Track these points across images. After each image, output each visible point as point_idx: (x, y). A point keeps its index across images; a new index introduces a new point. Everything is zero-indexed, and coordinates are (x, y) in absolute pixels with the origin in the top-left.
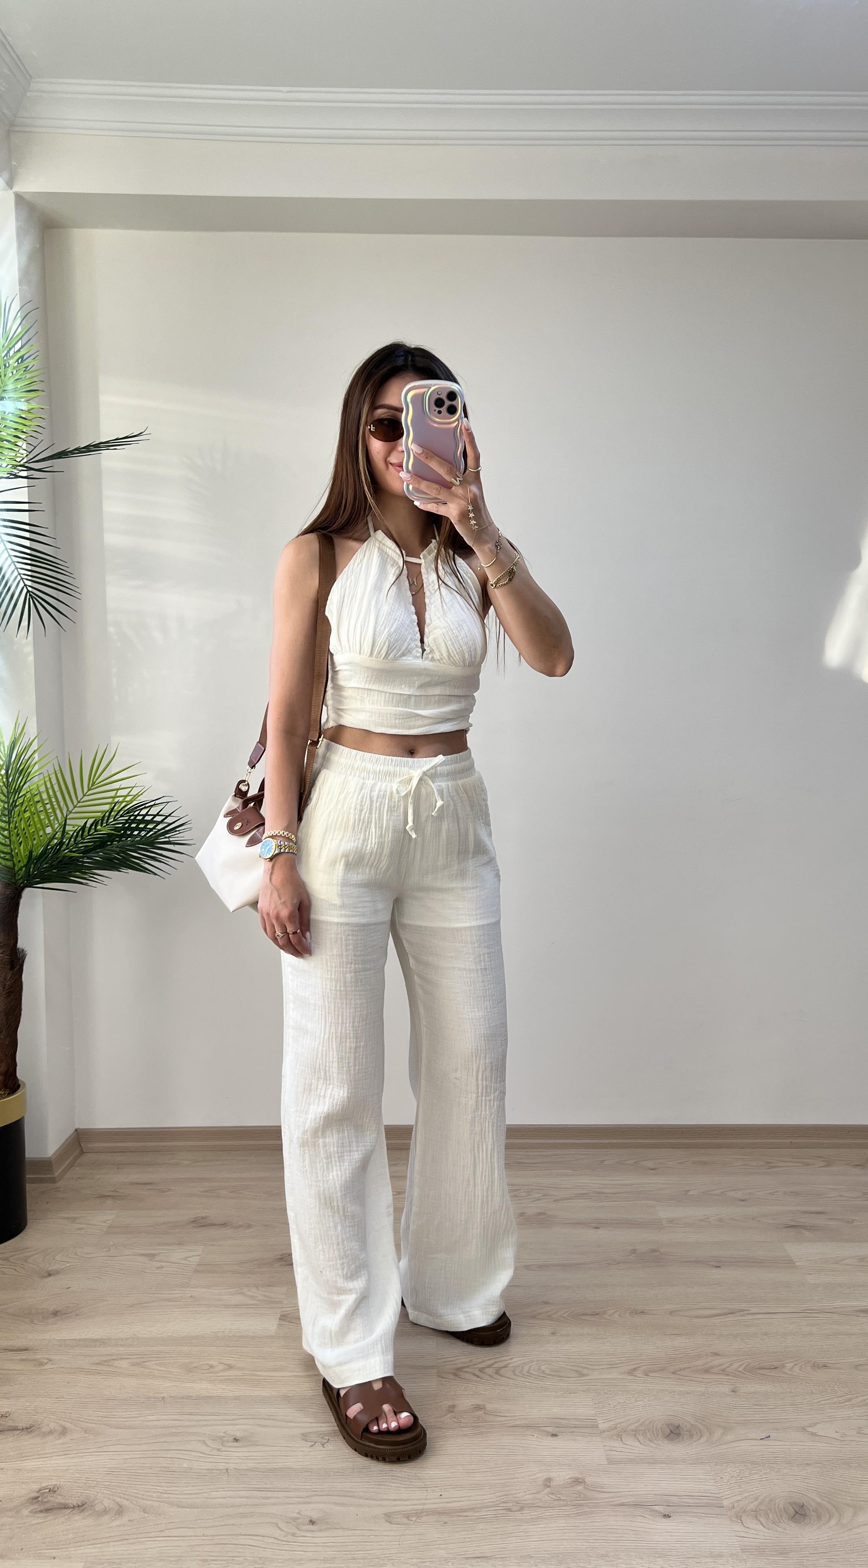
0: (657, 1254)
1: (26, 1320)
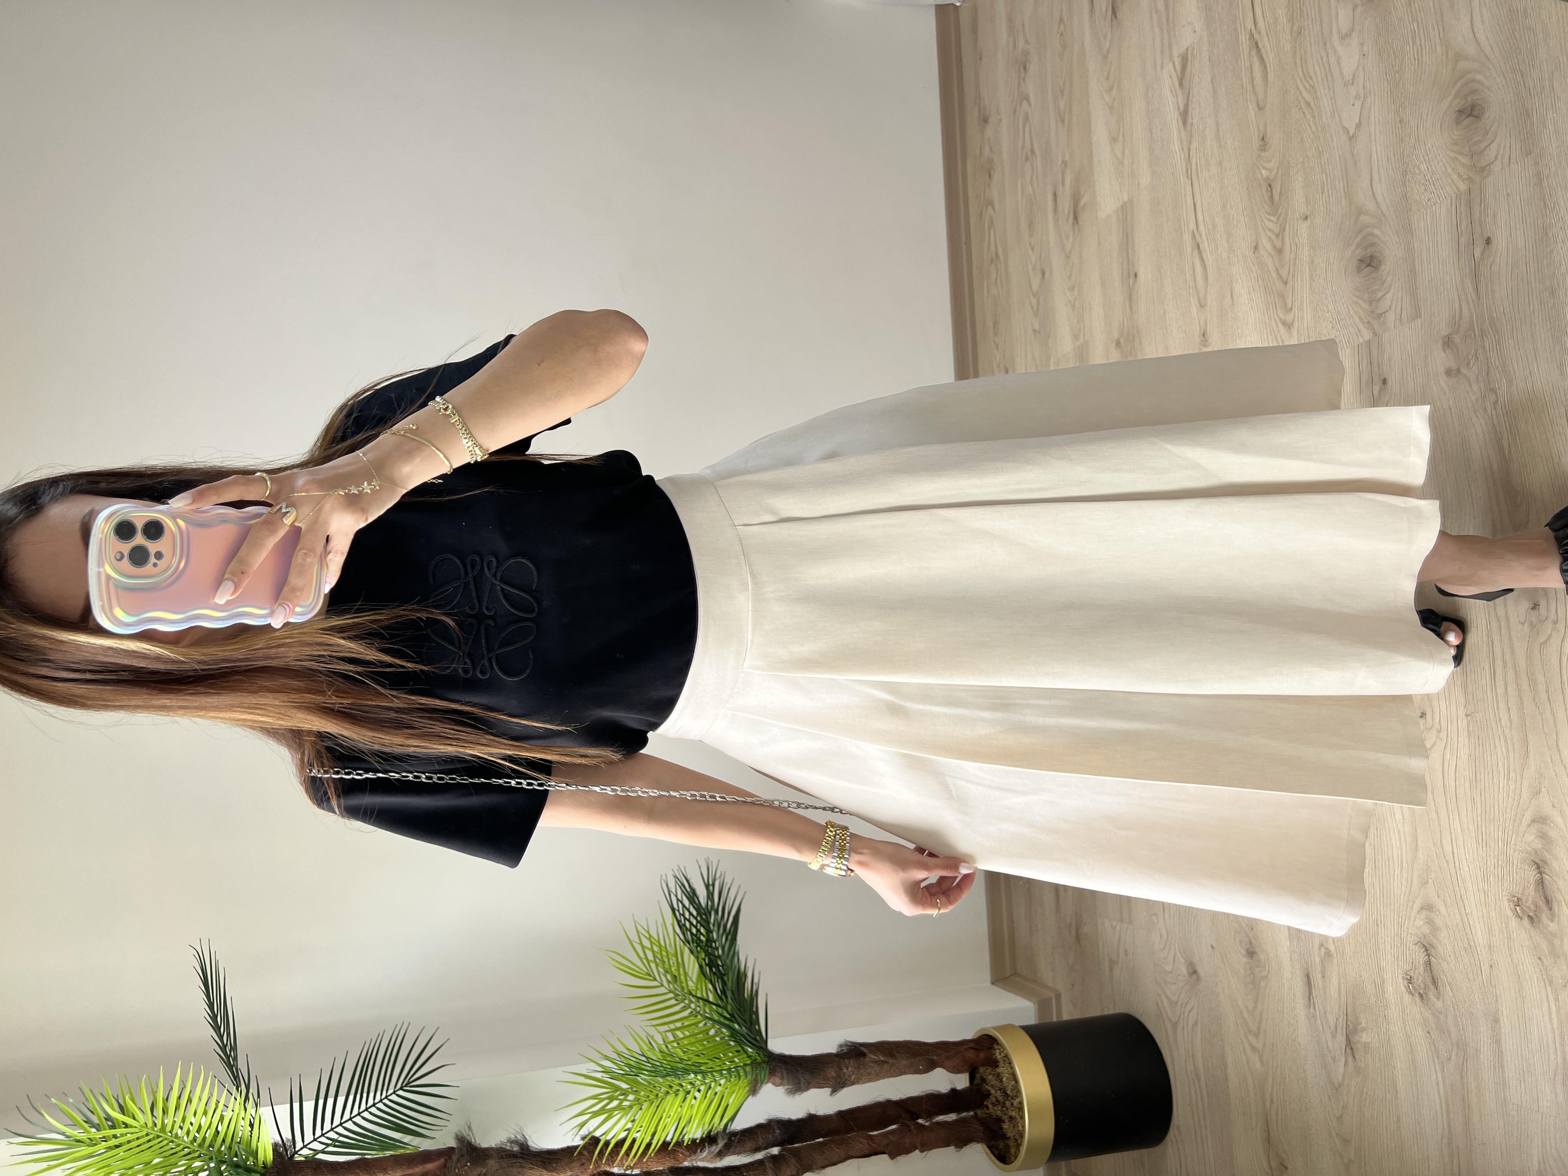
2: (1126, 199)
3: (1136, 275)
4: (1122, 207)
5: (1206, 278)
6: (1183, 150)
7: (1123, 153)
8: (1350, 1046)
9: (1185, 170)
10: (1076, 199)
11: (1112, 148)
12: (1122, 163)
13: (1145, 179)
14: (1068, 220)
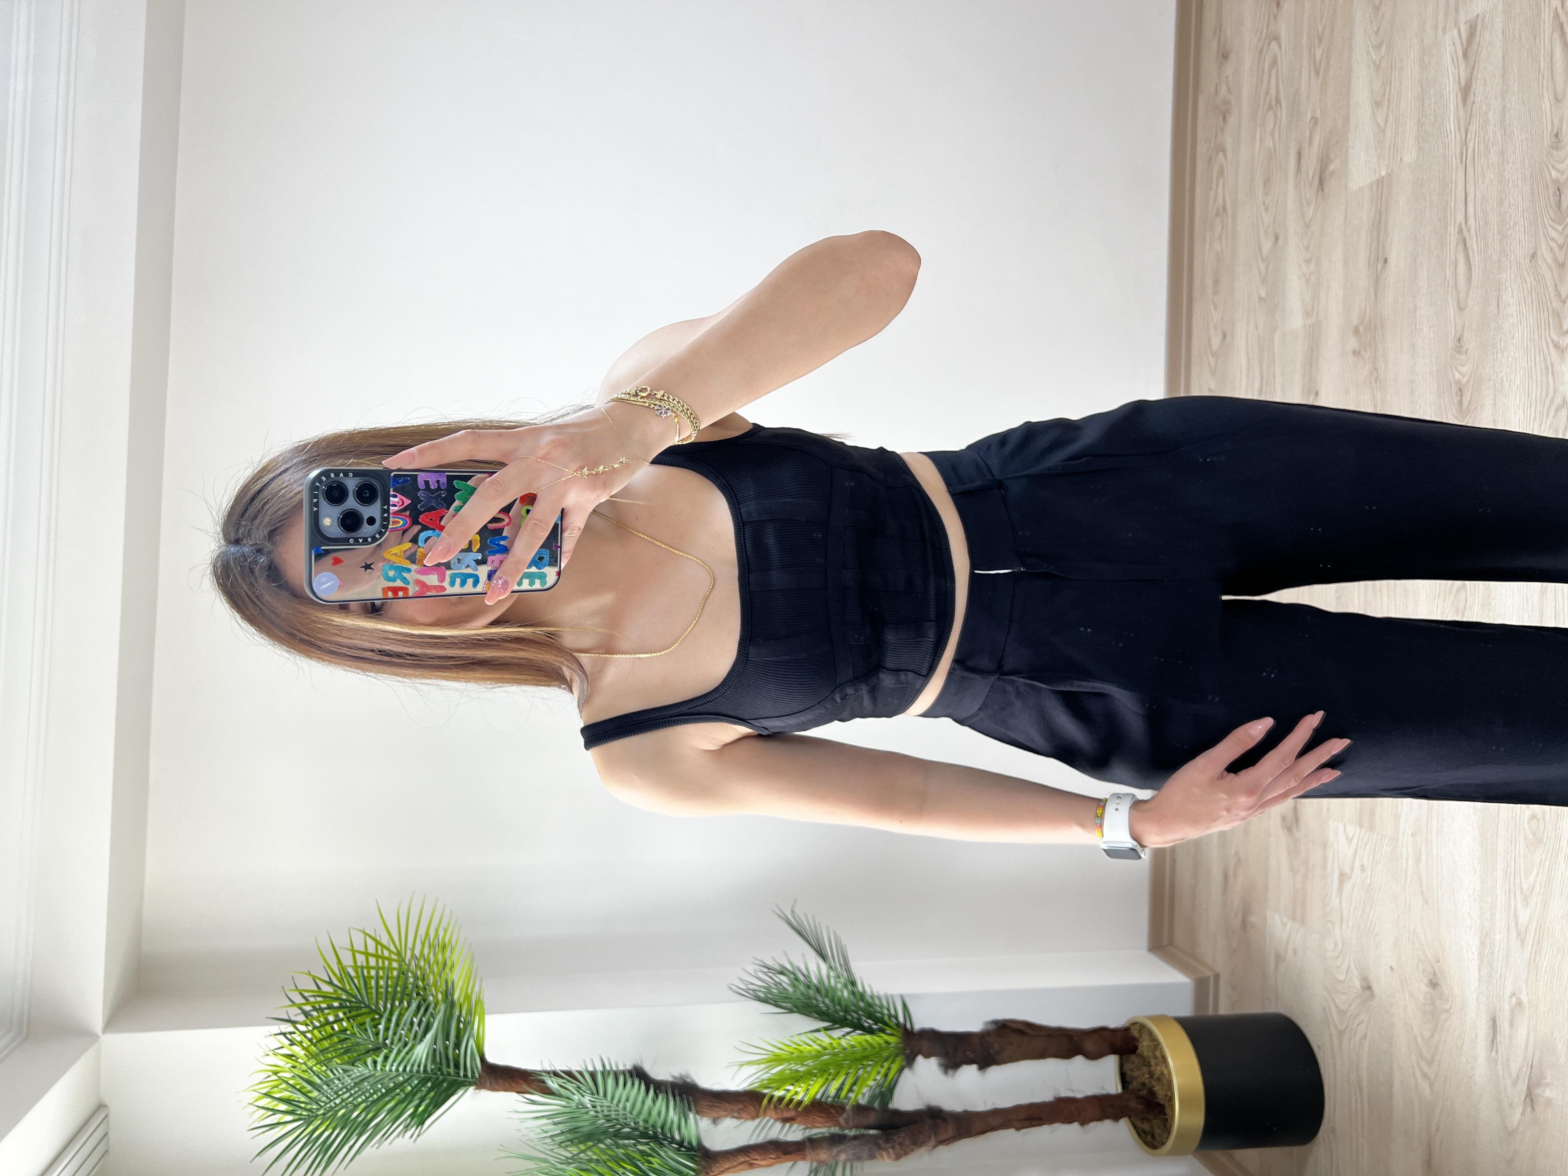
0: (1361, 328)
1: (1443, 1017)
2: (1383, 173)
3: (1386, 261)
4: (1378, 180)
5: (1469, 279)
6: (1459, 130)
7: (1386, 121)
8: (1530, 1098)
9: (1458, 153)
10: (1324, 163)
11: (1374, 115)
12: (1384, 131)
13: (1409, 156)
14: (1311, 185)
